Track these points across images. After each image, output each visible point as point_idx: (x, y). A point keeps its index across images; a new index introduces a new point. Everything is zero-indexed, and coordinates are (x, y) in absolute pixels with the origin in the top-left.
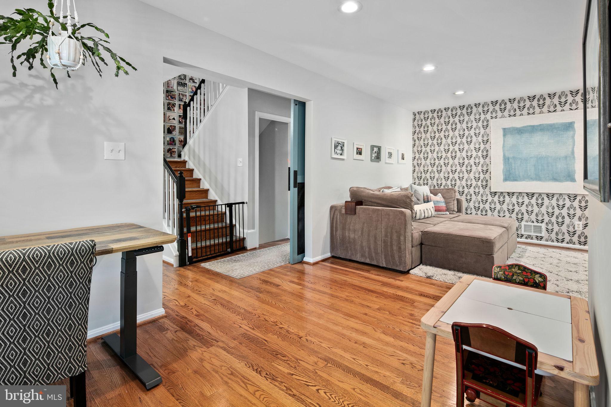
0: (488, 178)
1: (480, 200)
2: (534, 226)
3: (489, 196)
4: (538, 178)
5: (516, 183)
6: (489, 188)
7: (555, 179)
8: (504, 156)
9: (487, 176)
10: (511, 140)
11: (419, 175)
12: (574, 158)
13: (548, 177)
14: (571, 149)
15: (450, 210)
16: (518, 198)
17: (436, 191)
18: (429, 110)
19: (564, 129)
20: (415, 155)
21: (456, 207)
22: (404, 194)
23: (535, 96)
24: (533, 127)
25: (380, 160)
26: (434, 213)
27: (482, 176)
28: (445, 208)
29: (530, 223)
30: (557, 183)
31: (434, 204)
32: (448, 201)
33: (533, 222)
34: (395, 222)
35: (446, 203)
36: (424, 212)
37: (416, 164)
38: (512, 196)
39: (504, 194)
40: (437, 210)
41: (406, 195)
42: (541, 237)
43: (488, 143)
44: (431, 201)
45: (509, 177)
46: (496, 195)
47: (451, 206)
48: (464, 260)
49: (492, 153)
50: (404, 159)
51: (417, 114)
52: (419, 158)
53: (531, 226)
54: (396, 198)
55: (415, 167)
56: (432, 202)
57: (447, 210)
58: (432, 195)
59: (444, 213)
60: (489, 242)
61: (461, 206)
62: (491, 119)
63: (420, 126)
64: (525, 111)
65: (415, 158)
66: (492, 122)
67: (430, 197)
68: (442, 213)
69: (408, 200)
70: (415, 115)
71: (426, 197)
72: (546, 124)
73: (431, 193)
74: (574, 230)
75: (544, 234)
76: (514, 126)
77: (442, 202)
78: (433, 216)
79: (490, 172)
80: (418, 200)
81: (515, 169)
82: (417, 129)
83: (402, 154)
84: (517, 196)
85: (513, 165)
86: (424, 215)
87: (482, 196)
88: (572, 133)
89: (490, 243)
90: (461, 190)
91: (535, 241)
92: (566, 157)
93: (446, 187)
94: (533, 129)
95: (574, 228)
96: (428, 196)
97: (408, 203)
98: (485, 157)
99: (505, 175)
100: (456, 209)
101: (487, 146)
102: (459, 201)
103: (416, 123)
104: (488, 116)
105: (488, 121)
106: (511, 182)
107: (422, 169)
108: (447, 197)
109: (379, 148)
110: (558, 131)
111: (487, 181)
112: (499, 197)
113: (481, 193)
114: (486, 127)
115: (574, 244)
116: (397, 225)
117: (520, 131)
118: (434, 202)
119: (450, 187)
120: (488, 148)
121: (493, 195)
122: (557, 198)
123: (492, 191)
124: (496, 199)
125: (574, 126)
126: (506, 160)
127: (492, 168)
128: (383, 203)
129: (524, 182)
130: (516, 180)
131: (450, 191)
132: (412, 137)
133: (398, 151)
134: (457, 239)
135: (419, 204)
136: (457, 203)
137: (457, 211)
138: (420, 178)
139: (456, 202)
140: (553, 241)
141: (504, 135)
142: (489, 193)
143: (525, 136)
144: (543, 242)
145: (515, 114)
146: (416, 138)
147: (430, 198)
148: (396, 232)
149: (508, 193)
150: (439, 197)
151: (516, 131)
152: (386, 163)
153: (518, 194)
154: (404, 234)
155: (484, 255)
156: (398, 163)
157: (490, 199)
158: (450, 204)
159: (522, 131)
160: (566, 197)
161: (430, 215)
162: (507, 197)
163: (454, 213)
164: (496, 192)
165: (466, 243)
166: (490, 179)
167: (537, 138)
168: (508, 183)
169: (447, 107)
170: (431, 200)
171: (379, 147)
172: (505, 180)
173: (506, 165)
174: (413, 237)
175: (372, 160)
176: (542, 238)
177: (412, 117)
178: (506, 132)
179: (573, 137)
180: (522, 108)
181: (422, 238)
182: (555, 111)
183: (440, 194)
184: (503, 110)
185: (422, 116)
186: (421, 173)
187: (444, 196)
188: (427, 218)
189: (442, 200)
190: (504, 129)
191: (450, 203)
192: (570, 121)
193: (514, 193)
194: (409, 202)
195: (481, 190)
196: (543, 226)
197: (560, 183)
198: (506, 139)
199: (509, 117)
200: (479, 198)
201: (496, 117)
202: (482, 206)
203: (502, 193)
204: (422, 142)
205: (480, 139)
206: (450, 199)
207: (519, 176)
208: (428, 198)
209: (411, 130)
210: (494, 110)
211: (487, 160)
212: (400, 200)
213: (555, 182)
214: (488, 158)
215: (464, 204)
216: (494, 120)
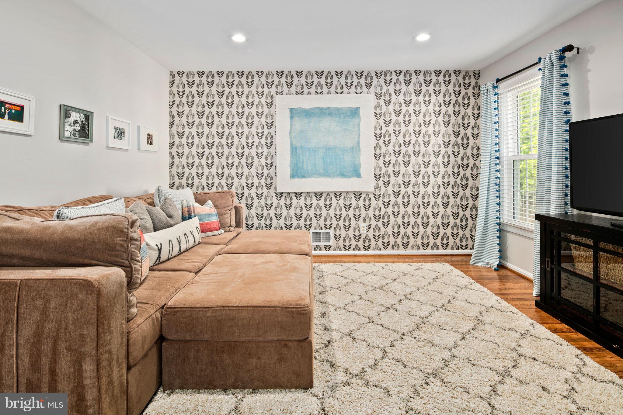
0: (273, 174)
1: (264, 205)
2: (323, 233)
3: (275, 198)
4: (326, 174)
5: (304, 180)
6: (274, 188)
7: (343, 175)
8: (291, 144)
9: (272, 171)
10: (299, 124)
11: (180, 171)
12: (359, 149)
13: (336, 172)
14: (356, 140)
15: (225, 226)
16: (306, 199)
17: (204, 197)
18: (195, 71)
19: (350, 115)
20: (173, 138)
21: (234, 220)
22: (106, 224)
23: (323, 71)
24: (321, 109)
25: (91, 141)
26: (198, 237)
27: (266, 172)
28: (217, 225)
29: (318, 231)
30: (345, 180)
31: (200, 220)
32: (223, 211)
33: (321, 228)
34: (66, 318)
35: (220, 215)
36: (179, 243)
37: (175, 154)
38: (300, 197)
39: (291, 195)
40: (204, 229)
41: (113, 227)
42: (329, 245)
43: (273, 127)
44: (195, 217)
45: (296, 173)
46: (281, 196)
47: (226, 219)
48: (254, 361)
49: (278, 140)
50: (151, 144)
51: (176, 75)
52: (180, 145)
53: (319, 233)
54: (82, 238)
55: (173, 158)
56: (197, 217)
57: (222, 226)
58: (196, 205)
59: (217, 233)
60: (303, 314)
61: (240, 216)
62: (276, 94)
63: (181, 94)
64: (313, 89)
65: (173, 145)
66: (278, 99)
67: (194, 208)
68: (214, 233)
69: (118, 240)
70: (173, 76)
71: (186, 210)
72: (334, 107)
73: (197, 200)
74: (360, 234)
75: (332, 242)
76: (302, 107)
77: (212, 215)
78: (197, 243)
79: (276, 167)
80: (170, 216)
81: (303, 162)
82: (177, 99)
83: (149, 135)
84: (305, 196)
85: (301, 157)
86: (178, 248)
87: (266, 199)
88: (357, 120)
89: (306, 314)
90: (240, 191)
91: (324, 252)
92: (352, 149)
93: (220, 189)
94: (322, 112)
95: (359, 231)
96: (190, 206)
97: (120, 248)
98: (270, 145)
99: (292, 170)
100: (234, 224)
101: (272, 131)
102: (237, 210)
103: (175, 89)
104: (273, 90)
105: (272, 97)
106: (299, 179)
107: (184, 161)
108: (221, 206)
109: (88, 117)
110: (346, 117)
111: (272, 178)
112: (286, 200)
113: (265, 194)
114: (270, 105)
115: (360, 249)
116: (71, 328)
117: (308, 113)
118: (199, 216)
119: (226, 189)
120: (273, 134)
121: (279, 196)
122: (344, 197)
123: (279, 191)
124: (282, 202)
125: (359, 112)
126: (294, 149)
127: (278, 162)
128: (38, 254)
129: (312, 179)
130: (303, 177)
131: (226, 196)
132: (169, 110)
133: (139, 127)
134: (241, 315)
135: (171, 226)
136: (236, 213)
137: (235, 225)
138: (181, 176)
139: (233, 212)
140: (340, 250)
141: (292, 118)
142: (274, 195)
143: (314, 120)
144: (331, 252)
145: (303, 92)
146: (175, 113)
147: (194, 211)
148: (69, 349)
149: (295, 193)
150: (209, 208)
151: (304, 114)
152: (108, 148)
153: (306, 194)
154: (94, 352)
155: (296, 343)
156: (139, 149)
157: (275, 201)
158: (226, 216)
159: (310, 114)
160: (353, 196)
161: (191, 244)
162: (294, 198)
163: (232, 229)
164: (282, 193)
165: (259, 323)
166: (276, 176)
167: (326, 123)
168: (296, 180)
169: (220, 71)
170: (194, 213)
171: (87, 114)
172: (293, 176)
173: (293, 158)
174: (131, 341)
175: (62, 138)
176: (330, 247)
177: (169, 79)
178: (293, 112)
179: (359, 125)
180: (310, 85)
181: (161, 326)
182: (342, 93)
183: (210, 202)
184: (290, 85)
185: (184, 79)
186: (183, 168)
187: (217, 203)
188: (186, 251)
189: (214, 211)
190: (291, 110)
191: (225, 214)
192: (355, 106)
193: (302, 193)
194: (122, 246)
195: (265, 191)
196: (331, 231)
197: (347, 179)
198: (293, 122)
199: (296, 94)
200: (263, 201)
201: (282, 93)
202: (265, 212)
203: (289, 193)
204: (184, 120)
205: (263, 120)
206: (226, 209)
207: (308, 172)
208: (189, 211)
209: (167, 99)
210: (280, 84)
211: (272, 150)
212: (93, 243)
213: (342, 178)
214: (273, 147)
215: (245, 212)
216: (279, 95)
